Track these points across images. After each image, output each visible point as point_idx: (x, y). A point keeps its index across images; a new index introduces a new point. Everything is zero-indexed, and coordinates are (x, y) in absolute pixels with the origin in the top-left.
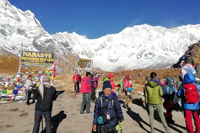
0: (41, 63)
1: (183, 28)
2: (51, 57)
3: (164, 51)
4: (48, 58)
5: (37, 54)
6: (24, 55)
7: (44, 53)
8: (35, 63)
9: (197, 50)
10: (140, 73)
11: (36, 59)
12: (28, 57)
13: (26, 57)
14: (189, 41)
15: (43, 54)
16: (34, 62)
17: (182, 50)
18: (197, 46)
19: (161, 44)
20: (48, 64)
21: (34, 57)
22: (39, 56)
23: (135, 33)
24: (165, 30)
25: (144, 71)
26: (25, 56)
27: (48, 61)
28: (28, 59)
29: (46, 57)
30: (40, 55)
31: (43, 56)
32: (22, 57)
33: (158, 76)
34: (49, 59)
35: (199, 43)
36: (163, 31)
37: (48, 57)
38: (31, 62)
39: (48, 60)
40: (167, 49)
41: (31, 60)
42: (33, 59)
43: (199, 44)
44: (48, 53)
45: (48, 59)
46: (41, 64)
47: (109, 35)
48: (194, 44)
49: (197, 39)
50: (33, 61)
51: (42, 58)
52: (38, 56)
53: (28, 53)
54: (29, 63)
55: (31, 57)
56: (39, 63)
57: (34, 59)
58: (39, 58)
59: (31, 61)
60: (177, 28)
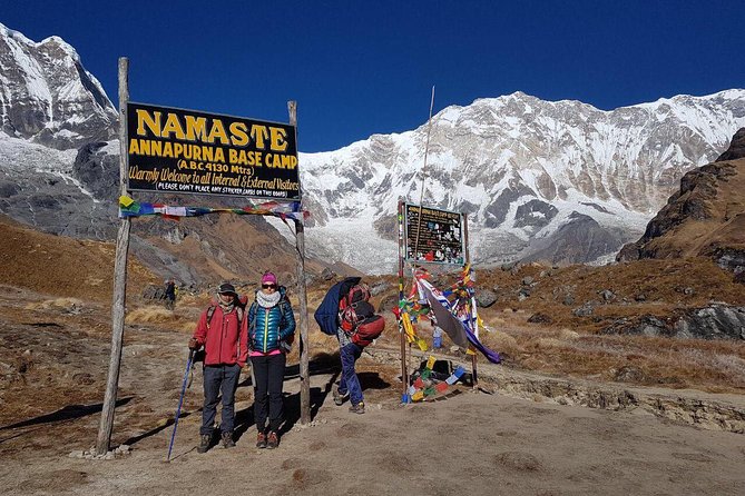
0: (235, 175)
1: (660, 108)
2: (283, 148)
3: (591, 194)
4: (267, 149)
5: (209, 126)
6: (141, 131)
7: (249, 124)
8: (205, 179)
9: (715, 192)
10: (528, 279)
11: (207, 152)
12: (164, 141)
13: (157, 139)
14: (680, 157)
15: (242, 125)
16: (201, 173)
17: (656, 193)
18: (714, 177)
19: (577, 170)
20: (271, 185)
21: (199, 143)
22: (225, 141)
23: (479, 129)
24: (593, 114)
25: (542, 274)
26: (150, 136)
27: (269, 165)
28: (168, 151)
29: (260, 145)
30: (229, 134)
31: (245, 141)
32: (134, 141)
33: (609, 293)
34: (276, 156)
35: (718, 165)
36: (585, 119)
37: (267, 143)
38: (184, 171)
39: (271, 161)
40: (601, 189)
41: (181, 156)
42: (195, 152)
43: (718, 169)
44: (268, 125)
45: (269, 155)
46: (235, 182)
47: (380, 136)
48: (702, 168)
49: (711, 149)
50: (193, 165)
51: (238, 149)
52: (217, 140)
53: (164, 121)
54: (173, 176)
55: (182, 142)
56: (225, 175)
57: (197, 156)
58: (226, 149)
59: (184, 164)
60: (637, 106)
